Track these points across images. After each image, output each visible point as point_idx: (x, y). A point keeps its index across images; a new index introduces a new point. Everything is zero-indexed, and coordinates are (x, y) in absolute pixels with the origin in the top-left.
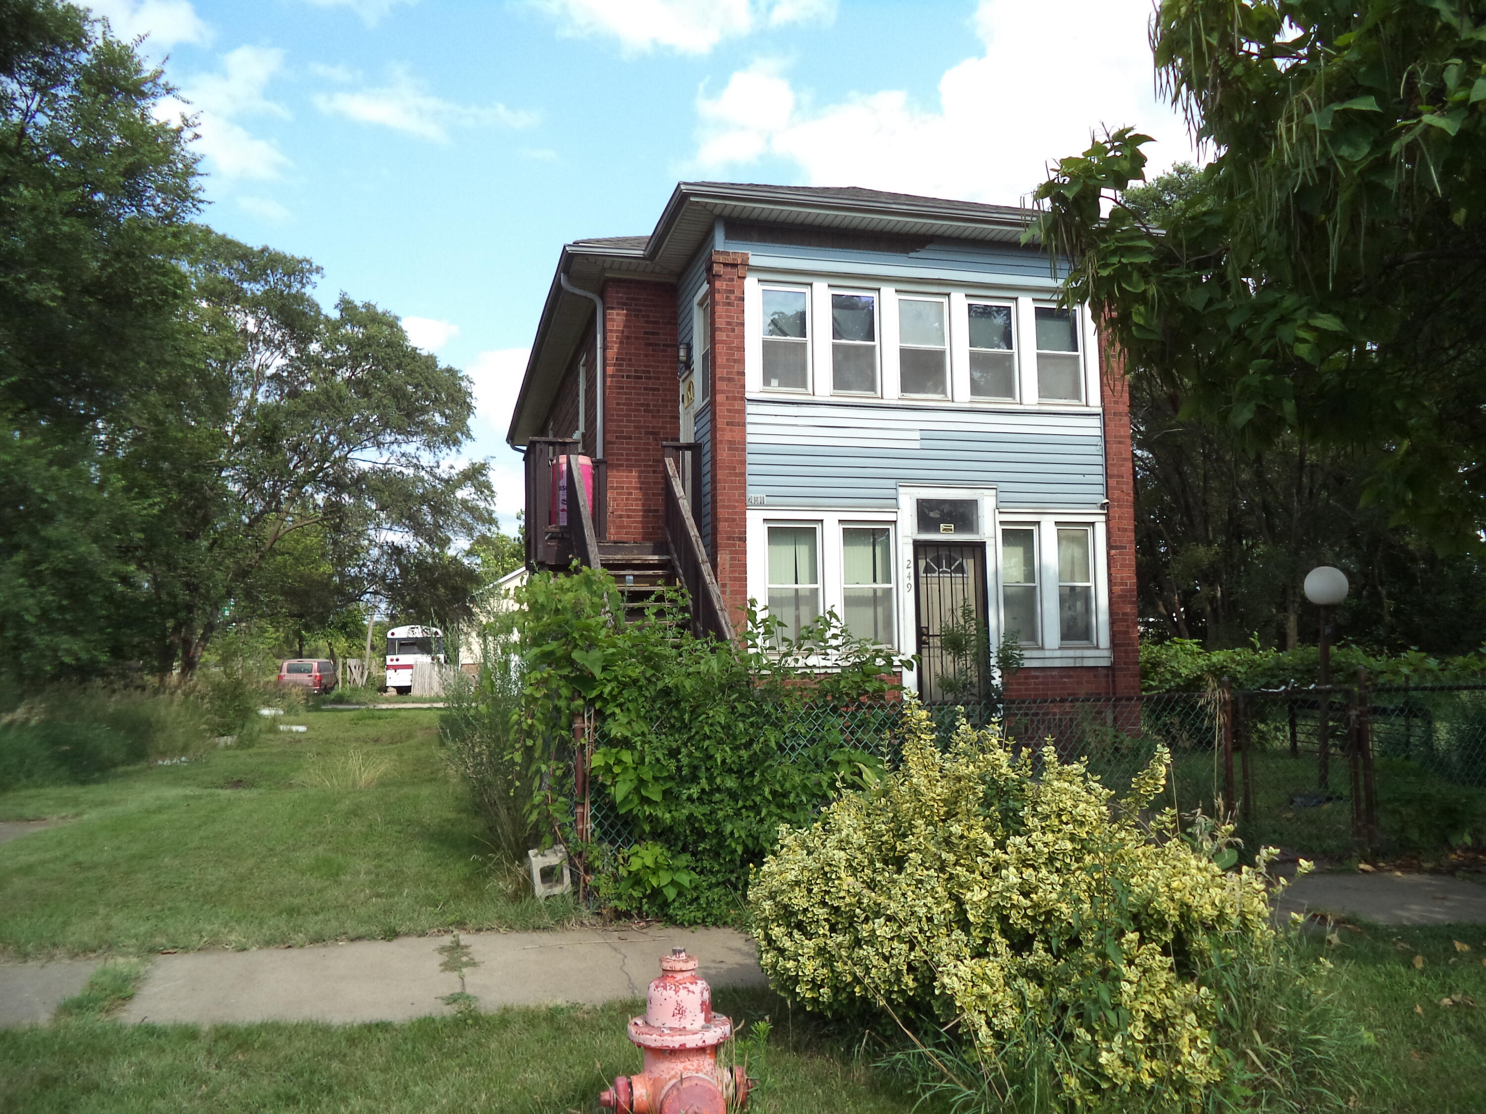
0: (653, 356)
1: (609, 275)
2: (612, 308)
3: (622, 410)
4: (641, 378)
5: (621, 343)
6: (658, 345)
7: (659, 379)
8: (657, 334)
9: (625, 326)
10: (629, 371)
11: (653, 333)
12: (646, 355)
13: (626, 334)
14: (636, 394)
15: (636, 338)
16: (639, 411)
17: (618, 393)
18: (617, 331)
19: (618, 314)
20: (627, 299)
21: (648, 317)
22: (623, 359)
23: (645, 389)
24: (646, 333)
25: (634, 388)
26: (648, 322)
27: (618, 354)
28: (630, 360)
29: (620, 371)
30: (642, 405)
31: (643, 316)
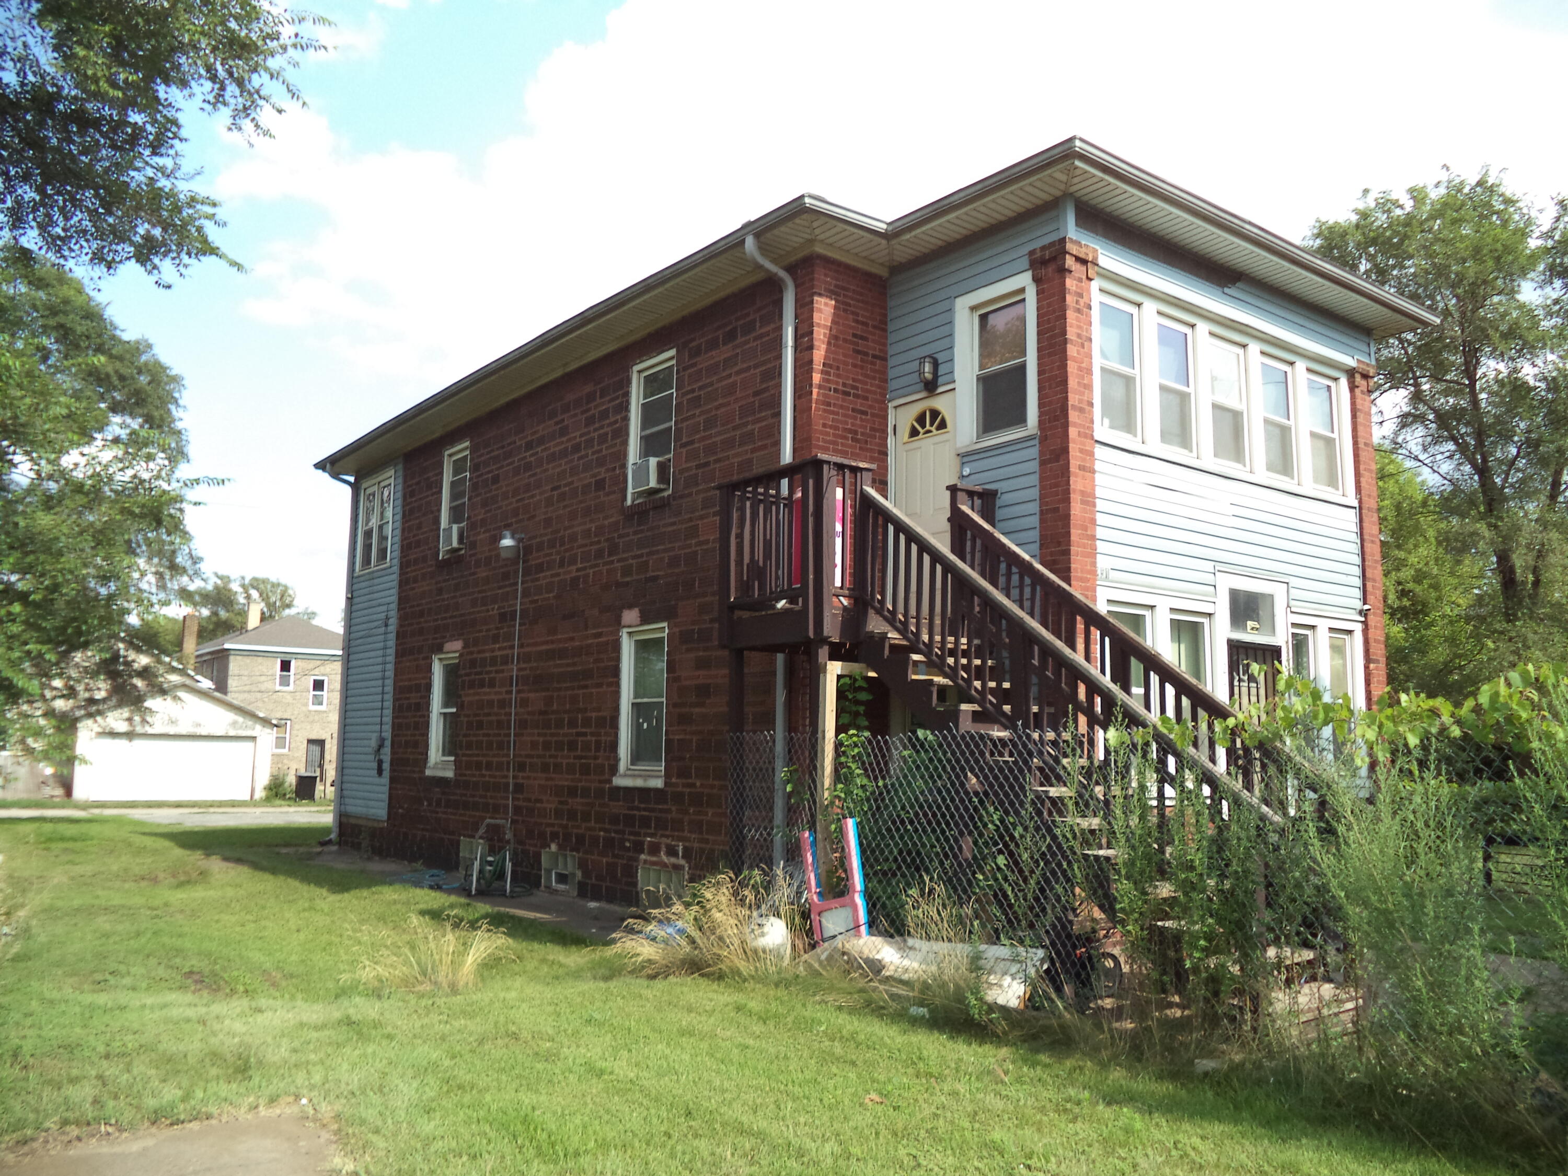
0: (862, 368)
1: (819, 249)
2: (820, 295)
3: (828, 434)
4: (848, 394)
5: (829, 343)
6: (866, 354)
7: (866, 399)
8: (866, 339)
9: (833, 322)
10: (837, 383)
11: (862, 338)
12: (855, 366)
13: (834, 332)
14: (845, 415)
15: (845, 340)
16: (846, 438)
17: (825, 411)
18: (825, 327)
19: (826, 304)
20: (836, 286)
21: (857, 315)
22: (831, 366)
23: (853, 410)
24: (855, 335)
25: (842, 407)
26: (857, 321)
27: (826, 358)
28: (838, 368)
29: (828, 381)
30: (850, 431)
31: (853, 313)
